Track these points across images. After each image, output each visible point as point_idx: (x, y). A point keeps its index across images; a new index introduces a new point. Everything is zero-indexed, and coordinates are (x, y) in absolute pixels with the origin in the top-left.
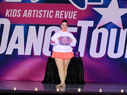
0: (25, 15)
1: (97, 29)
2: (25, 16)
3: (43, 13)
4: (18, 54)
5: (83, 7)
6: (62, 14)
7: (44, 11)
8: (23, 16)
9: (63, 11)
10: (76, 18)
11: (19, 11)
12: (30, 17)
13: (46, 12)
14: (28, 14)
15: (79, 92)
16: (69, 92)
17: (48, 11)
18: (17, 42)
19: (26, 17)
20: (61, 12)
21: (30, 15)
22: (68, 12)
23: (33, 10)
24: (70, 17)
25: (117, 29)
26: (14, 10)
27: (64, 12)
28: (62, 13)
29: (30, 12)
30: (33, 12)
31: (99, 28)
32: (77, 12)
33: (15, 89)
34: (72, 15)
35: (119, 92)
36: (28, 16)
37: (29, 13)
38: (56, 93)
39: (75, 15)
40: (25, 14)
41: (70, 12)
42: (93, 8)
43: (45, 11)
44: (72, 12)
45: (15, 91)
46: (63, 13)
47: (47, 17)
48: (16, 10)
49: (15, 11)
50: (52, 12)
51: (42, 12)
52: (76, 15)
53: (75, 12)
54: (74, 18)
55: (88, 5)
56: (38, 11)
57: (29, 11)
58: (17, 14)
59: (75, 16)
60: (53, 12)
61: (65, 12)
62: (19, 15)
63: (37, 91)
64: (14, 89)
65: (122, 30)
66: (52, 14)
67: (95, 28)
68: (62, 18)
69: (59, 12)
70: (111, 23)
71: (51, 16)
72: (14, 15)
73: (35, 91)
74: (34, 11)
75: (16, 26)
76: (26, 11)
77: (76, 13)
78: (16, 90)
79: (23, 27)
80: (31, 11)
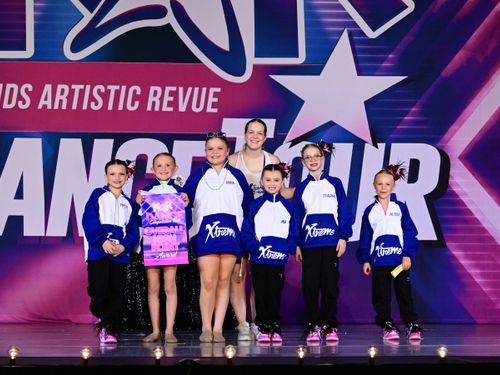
0: (45, 103)
1: (286, 145)
2: (45, 106)
3: (105, 96)
4: (25, 235)
5: (240, 72)
6: (171, 99)
7: (109, 87)
8: (40, 107)
9: (174, 89)
10: (215, 110)
11: (26, 89)
12: (64, 107)
13: (118, 93)
14: (55, 97)
15: (230, 357)
16: (196, 360)
17: (124, 88)
18: (19, 195)
19: (49, 107)
20: (168, 89)
21: (61, 101)
22: (190, 89)
23: (73, 87)
24: (198, 106)
25: (352, 145)
26: (9, 86)
27: (178, 90)
28: (171, 94)
29: (63, 91)
30: (72, 92)
31: (295, 142)
32: (218, 90)
33: (13, 354)
34: (204, 100)
35: (363, 354)
36: (56, 107)
37: (58, 97)
38: (153, 363)
39: (212, 100)
40: (46, 99)
41: (196, 90)
42: (274, 77)
43: (113, 88)
44: (204, 90)
45: (13, 362)
46: (174, 94)
47: (121, 108)
48: (15, 87)
49: (12, 90)
50: (135, 91)
51: (103, 90)
52: (216, 100)
53: (213, 90)
54: (210, 109)
55: (255, 67)
56: (88, 87)
57: (60, 87)
58: (20, 97)
59: (214, 105)
60: (139, 93)
61: (181, 89)
62: (24, 103)
63: (89, 358)
64: (9, 354)
65: (369, 148)
66: (135, 97)
67: (281, 144)
68: (171, 109)
69: (159, 89)
70: (331, 124)
71: (133, 105)
72: (10, 102)
73: (82, 358)
74: (77, 88)
75: (17, 141)
76: (48, 88)
77: (216, 95)
78: (16, 357)
79: (38, 142)
80: (66, 88)
